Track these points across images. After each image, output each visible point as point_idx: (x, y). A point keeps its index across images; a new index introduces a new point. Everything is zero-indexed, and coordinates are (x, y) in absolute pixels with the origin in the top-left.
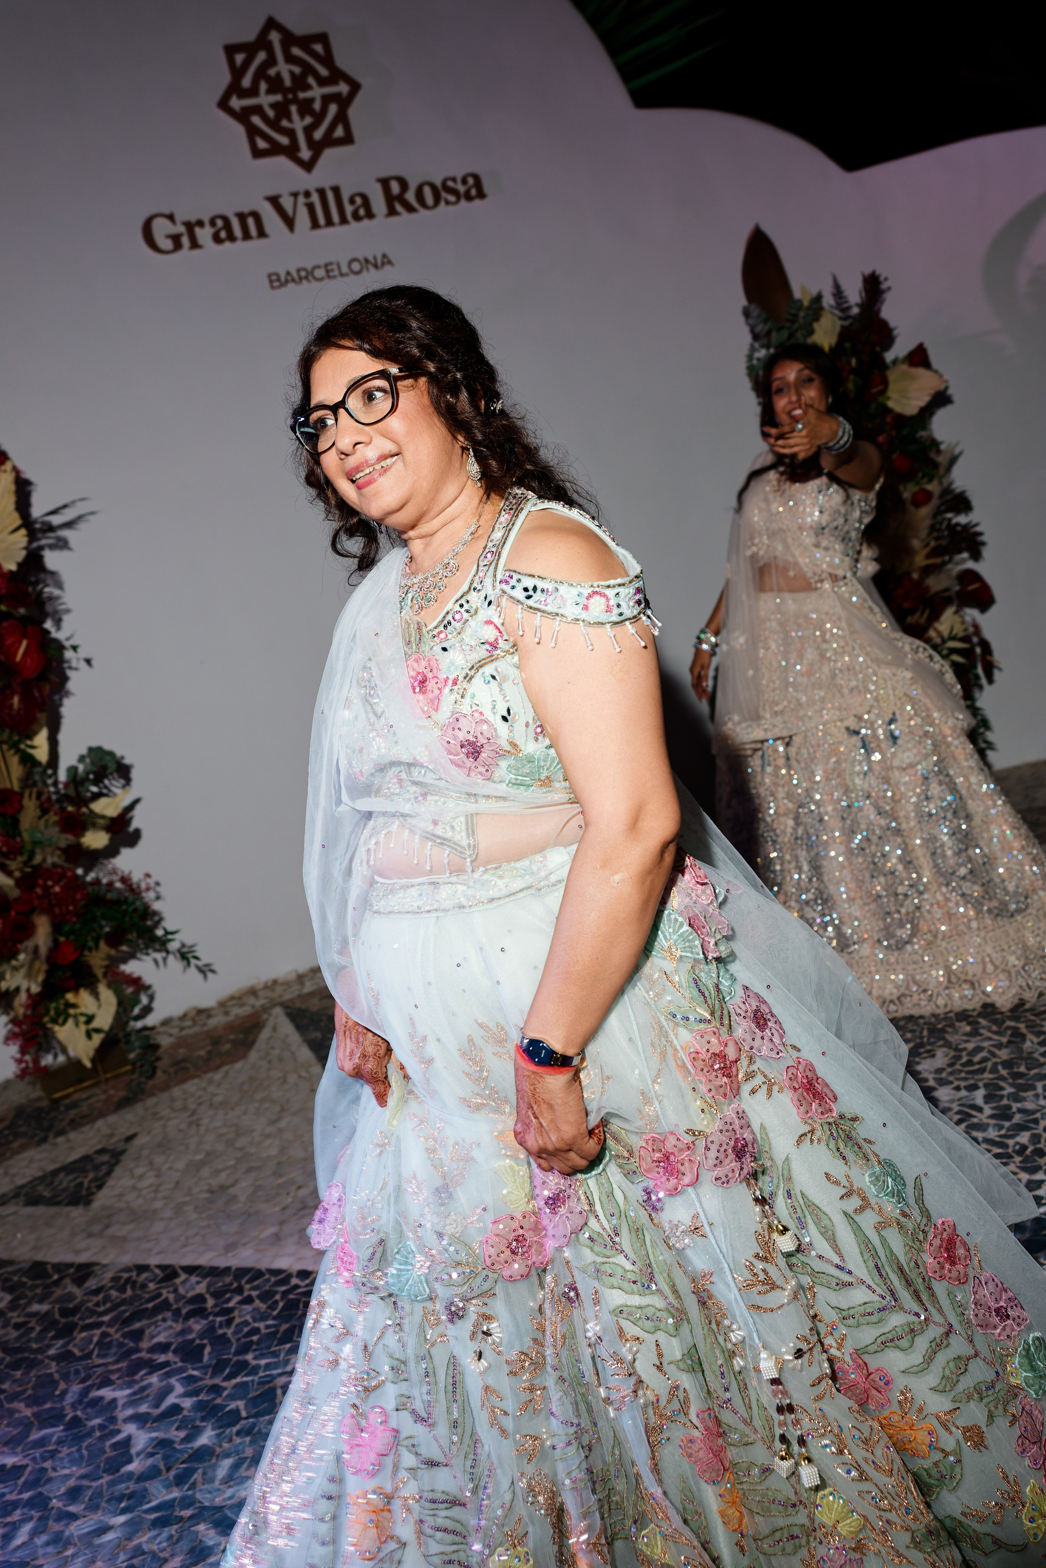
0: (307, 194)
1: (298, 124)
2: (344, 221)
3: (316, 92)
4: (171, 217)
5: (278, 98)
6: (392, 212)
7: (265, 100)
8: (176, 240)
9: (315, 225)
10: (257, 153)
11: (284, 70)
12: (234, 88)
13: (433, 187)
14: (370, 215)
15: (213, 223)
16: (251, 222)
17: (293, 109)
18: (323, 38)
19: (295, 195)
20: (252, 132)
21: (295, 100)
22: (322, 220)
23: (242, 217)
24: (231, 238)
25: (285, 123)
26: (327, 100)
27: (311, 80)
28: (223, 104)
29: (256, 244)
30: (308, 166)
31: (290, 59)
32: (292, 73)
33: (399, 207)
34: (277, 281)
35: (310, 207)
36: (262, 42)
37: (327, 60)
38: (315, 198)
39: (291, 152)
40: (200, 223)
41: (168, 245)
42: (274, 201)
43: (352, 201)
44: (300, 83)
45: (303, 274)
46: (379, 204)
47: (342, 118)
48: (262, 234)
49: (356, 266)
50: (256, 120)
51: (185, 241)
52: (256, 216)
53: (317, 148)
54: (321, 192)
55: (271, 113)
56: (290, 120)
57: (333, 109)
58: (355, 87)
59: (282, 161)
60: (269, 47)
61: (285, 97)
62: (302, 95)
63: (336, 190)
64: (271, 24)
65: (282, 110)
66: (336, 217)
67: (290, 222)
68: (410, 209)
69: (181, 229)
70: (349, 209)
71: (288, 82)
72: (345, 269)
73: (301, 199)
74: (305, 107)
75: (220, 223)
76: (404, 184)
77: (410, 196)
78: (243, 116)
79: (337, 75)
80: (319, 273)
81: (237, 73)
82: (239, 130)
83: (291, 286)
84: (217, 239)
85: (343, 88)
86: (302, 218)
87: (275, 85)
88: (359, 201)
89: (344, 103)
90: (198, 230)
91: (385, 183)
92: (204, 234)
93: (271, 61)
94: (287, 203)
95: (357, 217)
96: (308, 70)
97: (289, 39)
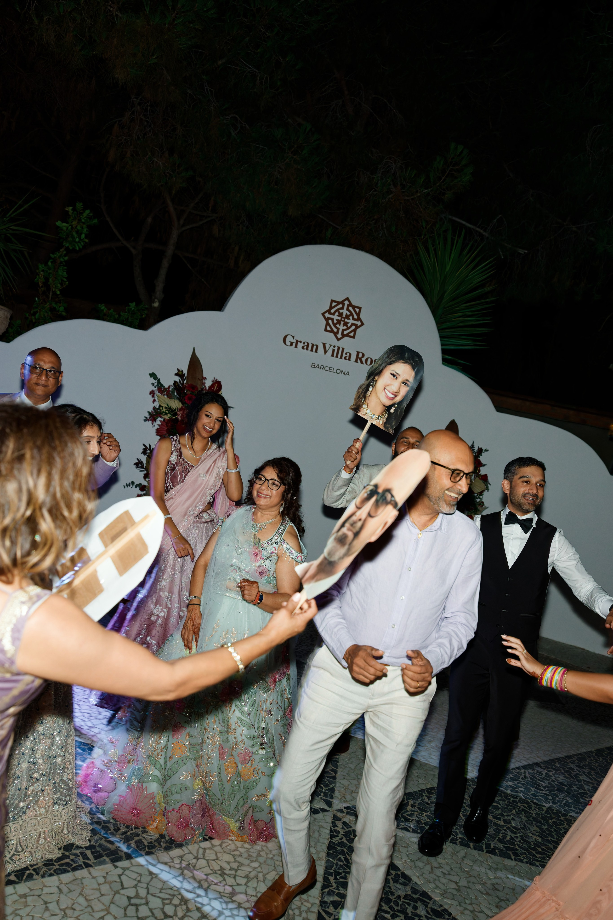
0: (334, 347)
1: (341, 327)
2: (341, 358)
3: (350, 321)
4: (293, 337)
5: (339, 318)
6: (356, 361)
7: (336, 317)
8: (292, 344)
9: (332, 355)
10: (326, 330)
11: (345, 312)
12: (329, 311)
13: (372, 360)
14: (349, 359)
15: (304, 343)
16: (315, 347)
17: (342, 323)
18: (360, 308)
19: (331, 345)
20: (328, 324)
21: (344, 321)
22: (335, 355)
23: (313, 345)
24: (307, 349)
25: (338, 326)
26: (353, 324)
27: (351, 317)
28: (323, 314)
29: (313, 353)
30: (338, 339)
31: (348, 309)
32: (347, 314)
33: (359, 361)
34: (313, 366)
35: (334, 350)
36: (342, 303)
37: (358, 314)
38: (336, 349)
39: (335, 334)
40: (301, 342)
41: (288, 343)
42: (324, 345)
43: (346, 354)
44: (347, 317)
45: (322, 367)
46: (353, 358)
47: (355, 331)
48: (316, 351)
49: (338, 371)
50: (330, 321)
51: (294, 345)
52: (317, 346)
53: (344, 336)
54: (339, 348)
55: (335, 322)
56: (340, 325)
57: (353, 327)
58: (362, 324)
59: (332, 335)
60: (343, 305)
61: (341, 319)
62: (346, 320)
63: (343, 349)
64: (347, 299)
65: (339, 322)
66: (339, 356)
67: (326, 352)
68: (362, 363)
69: (294, 341)
70: (344, 355)
71: (344, 316)
72: (335, 371)
73: (332, 347)
74: (346, 324)
75: (306, 344)
76: (363, 355)
77: (364, 360)
78: (327, 319)
79: (359, 319)
80: (327, 369)
81: (331, 308)
82: (325, 322)
83: (317, 368)
84: (303, 348)
85: (359, 323)
86: (330, 352)
87: (340, 315)
88: (348, 354)
89: (357, 327)
90: (299, 343)
91: (358, 353)
92: (300, 345)
93: (342, 308)
94: (327, 346)
95: (345, 358)
96: (352, 314)
97: (350, 305)
